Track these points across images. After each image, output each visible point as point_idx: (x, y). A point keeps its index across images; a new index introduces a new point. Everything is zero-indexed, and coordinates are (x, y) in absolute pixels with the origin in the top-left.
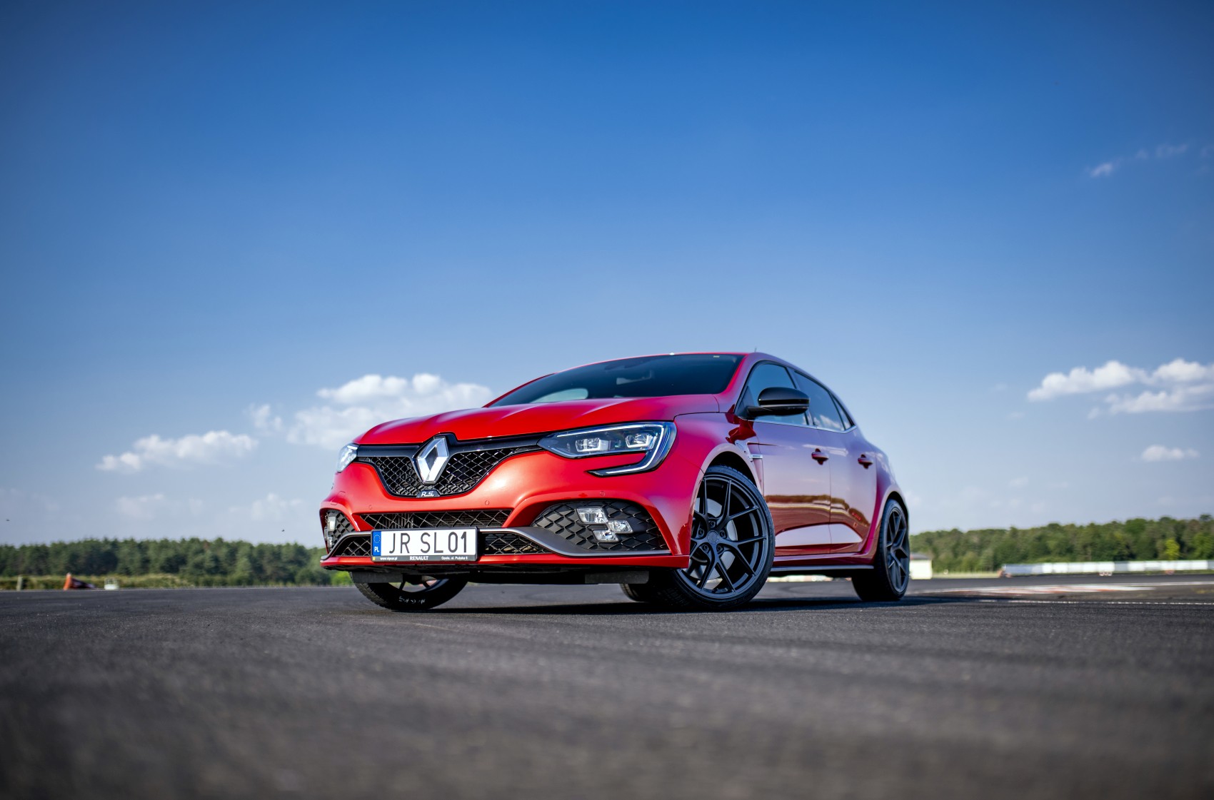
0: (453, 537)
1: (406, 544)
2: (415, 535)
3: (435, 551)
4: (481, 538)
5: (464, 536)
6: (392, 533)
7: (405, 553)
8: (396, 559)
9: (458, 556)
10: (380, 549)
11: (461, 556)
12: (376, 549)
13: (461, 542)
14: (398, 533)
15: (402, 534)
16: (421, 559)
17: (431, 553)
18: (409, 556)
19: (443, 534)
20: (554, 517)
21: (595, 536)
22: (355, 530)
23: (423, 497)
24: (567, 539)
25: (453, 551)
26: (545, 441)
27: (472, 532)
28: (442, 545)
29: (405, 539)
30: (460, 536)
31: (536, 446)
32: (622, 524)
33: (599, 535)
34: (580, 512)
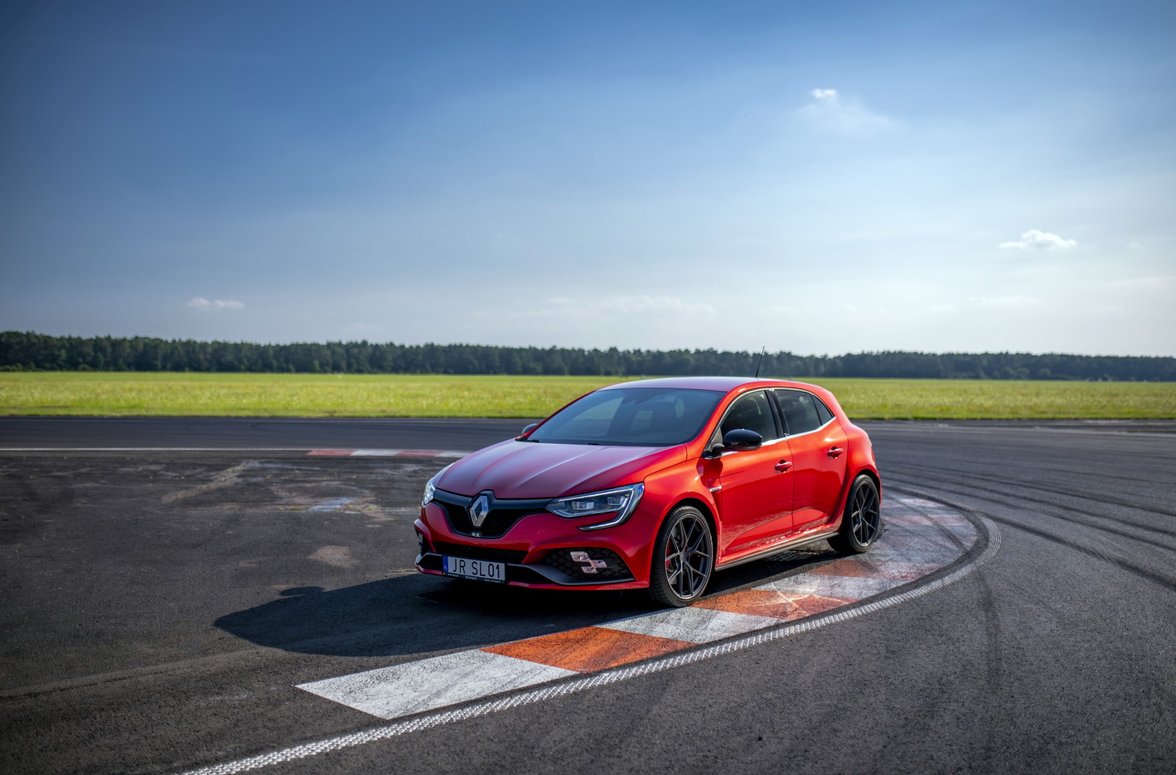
0: (491, 567)
2: (469, 562)
3: (481, 575)
4: (507, 568)
5: (498, 567)
6: (455, 558)
7: (462, 573)
8: (457, 576)
10: (447, 567)
11: (496, 580)
12: (445, 567)
13: (496, 571)
14: (458, 559)
15: (461, 561)
16: (472, 578)
17: (478, 575)
18: (465, 576)
19: (485, 564)
20: (555, 557)
21: (582, 570)
22: (432, 552)
23: (473, 537)
24: (563, 571)
25: (492, 576)
26: (549, 505)
27: (502, 566)
28: (485, 571)
29: (462, 564)
30: (495, 567)
31: (544, 509)
32: (599, 562)
33: (584, 569)
34: (572, 554)
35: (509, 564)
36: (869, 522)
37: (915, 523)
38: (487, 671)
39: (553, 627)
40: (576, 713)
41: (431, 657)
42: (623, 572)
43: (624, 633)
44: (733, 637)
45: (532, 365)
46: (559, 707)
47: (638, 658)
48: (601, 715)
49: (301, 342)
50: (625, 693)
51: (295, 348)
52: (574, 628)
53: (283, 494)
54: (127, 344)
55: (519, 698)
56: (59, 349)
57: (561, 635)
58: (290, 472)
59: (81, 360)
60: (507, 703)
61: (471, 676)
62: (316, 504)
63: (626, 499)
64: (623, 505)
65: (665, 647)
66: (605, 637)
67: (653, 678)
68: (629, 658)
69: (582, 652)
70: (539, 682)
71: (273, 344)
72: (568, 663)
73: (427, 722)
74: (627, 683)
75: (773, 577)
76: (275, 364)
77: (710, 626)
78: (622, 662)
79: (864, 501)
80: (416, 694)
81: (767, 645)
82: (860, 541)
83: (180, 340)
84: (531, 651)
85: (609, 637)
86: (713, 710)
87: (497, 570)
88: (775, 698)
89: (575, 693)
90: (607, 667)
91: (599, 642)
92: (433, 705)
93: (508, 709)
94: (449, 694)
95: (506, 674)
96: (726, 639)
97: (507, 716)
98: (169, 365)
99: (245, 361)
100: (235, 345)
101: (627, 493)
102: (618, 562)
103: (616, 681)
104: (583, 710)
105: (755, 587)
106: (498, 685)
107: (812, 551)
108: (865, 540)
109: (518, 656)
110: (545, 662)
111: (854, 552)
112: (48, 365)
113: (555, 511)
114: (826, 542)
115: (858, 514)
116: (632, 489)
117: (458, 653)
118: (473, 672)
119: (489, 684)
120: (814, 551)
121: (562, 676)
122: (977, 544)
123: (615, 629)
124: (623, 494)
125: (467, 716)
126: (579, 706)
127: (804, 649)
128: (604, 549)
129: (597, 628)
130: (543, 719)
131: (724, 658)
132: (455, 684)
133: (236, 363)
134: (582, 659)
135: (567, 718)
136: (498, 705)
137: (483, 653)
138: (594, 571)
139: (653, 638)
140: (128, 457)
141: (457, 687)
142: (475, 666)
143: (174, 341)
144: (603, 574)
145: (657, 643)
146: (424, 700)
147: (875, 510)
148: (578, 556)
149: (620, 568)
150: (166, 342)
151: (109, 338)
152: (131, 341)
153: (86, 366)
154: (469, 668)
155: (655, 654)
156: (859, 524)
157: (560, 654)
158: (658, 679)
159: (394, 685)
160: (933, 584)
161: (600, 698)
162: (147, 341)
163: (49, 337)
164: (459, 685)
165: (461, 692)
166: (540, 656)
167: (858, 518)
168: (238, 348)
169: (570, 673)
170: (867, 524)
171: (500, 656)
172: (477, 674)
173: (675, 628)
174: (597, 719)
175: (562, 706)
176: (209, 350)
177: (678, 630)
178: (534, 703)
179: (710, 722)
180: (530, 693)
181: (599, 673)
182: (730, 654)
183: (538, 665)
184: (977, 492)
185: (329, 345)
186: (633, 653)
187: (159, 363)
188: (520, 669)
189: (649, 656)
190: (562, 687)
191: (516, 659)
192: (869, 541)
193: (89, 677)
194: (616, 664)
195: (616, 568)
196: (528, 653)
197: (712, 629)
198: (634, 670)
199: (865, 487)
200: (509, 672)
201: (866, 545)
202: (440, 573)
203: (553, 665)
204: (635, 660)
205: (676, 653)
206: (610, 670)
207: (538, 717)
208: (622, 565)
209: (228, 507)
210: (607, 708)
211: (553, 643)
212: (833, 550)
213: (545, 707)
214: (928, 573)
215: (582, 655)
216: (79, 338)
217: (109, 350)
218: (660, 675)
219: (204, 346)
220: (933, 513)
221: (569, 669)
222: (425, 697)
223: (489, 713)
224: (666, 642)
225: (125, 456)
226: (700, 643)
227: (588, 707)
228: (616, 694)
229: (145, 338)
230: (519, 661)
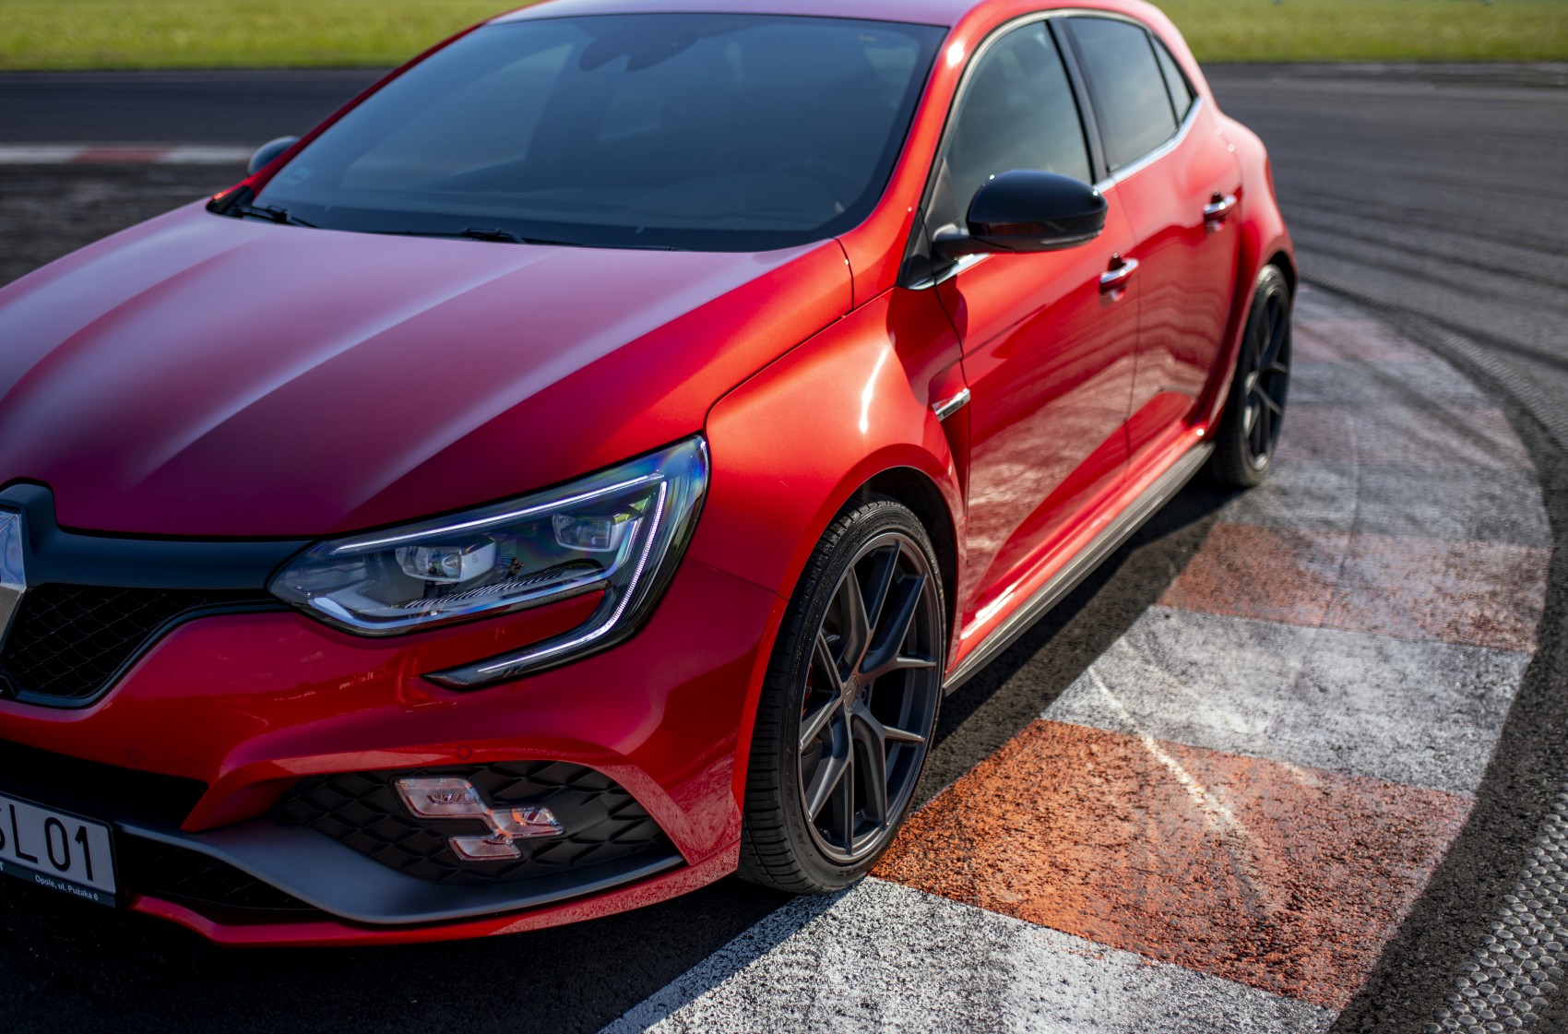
0: (56, 831)
3: (21, 857)
5: (82, 836)
9: (74, 885)
13: (76, 849)
17: (9, 853)
19: (31, 816)
21: (452, 853)
24: (369, 853)
25: (62, 867)
27: (99, 833)
30: (72, 834)
31: (265, 594)
32: (529, 814)
33: (467, 846)
34: (405, 786)
35: (130, 829)
42: (633, 837)
63: (637, 524)
64: (621, 559)
87: (81, 846)
101: (637, 494)
102: (608, 800)
113: (314, 600)
116: (655, 477)
124: (621, 503)
128: (547, 763)
138: (509, 850)
144: (547, 859)
148: (433, 794)
149: (622, 824)
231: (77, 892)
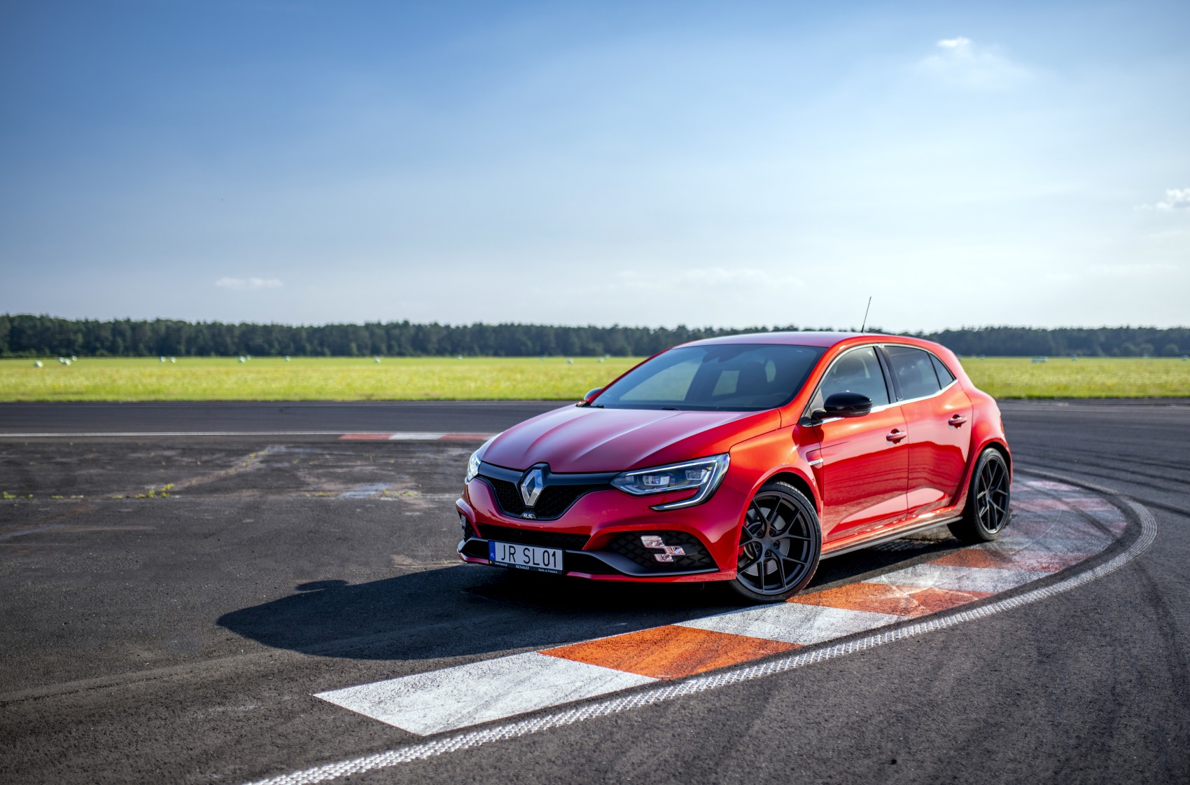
0: (546, 554)
1: (513, 554)
2: (519, 548)
3: (534, 564)
4: (565, 556)
5: (554, 554)
6: (503, 544)
7: (512, 562)
8: (506, 565)
9: (550, 570)
10: (495, 555)
11: (552, 570)
12: (492, 554)
13: (552, 559)
14: (507, 545)
15: (510, 547)
16: (523, 568)
17: (531, 564)
18: (515, 565)
19: (539, 551)
20: (622, 542)
21: (654, 558)
22: (477, 537)
23: (525, 518)
24: (632, 560)
25: (547, 565)
26: (616, 480)
27: (559, 553)
28: (539, 559)
29: (512, 551)
30: (551, 554)
31: (609, 484)
32: (676, 549)
33: (658, 557)
34: (643, 538)
35: (568, 551)
36: (998, 505)
37: (1048, 507)
38: (546, 678)
39: (625, 627)
40: (658, 728)
41: (477, 661)
42: (704, 560)
43: (712, 632)
44: (845, 637)
45: (591, 345)
46: (636, 721)
47: (732, 662)
48: (690, 732)
49: (336, 322)
50: (718, 704)
51: (330, 329)
52: (651, 626)
53: (311, 480)
54: (148, 327)
55: (586, 710)
56: (76, 333)
57: (635, 635)
58: (320, 457)
59: (98, 345)
60: (571, 717)
61: (527, 683)
62: (348, 490)
63: (709, 473)
64: (705, 481)
65: (763, 649)
66: (689, 638)
67: (752, 686)
68: (720, 662)
69: (661, 655)
70: (611, 691)
71: (306, 325)
72: (646, 668)
73: (473, 739)
74: (720, 692)
75: (886, 568)
76: (308, 347)
77: (817, 624)
78: (711, 667)
79: (992, 479)
80: (460, 704)
81: (889, 646)
82: (987, 527)
83: (205, 323)
84: (600, 654)
85: (693, 637)
86: (830, 725)
88: (908, 711)
89: (655, 704)
90: (694, 674)
91: (682, 644)
92: (479, 720)
93: (573, 724)
94: (500, 705)
95: (569, 681)
96: (837, 639)
97: (572, 732)
98: (193, 350)
99: (276, 344)
100: (265, 327)
101: (709, 465)
102: (699, 548)
103: (706, 690)
104: (667, 725)
105: (865, 579)
106: (560, 695)
107: (928, 540)
108: (993, 527)
109: (583, 660)
110: (617, 667)
111: (981, 540)
112: (63, 351)
113: (622, 487)
114: (947, 528)
115: (985, 495)
116: (715, 461)
117: (511, 657)
118: (529, 678)
119: (549, 693)
120: (930, 540)
121: (639, 684)
122: (1127, 530)
123: (700, 628)
124: (705, 467)
125: (523, 732)
126: (661, 720)
127: (936, 652)
128: (681, 533)
129: (679, 627)
130: (617, 737)
131: (838, 663)
132: (507, 694)
133: (266, 346)
134: (662, 663)
135: (647, 735)
136: (560, 719)
137: (541, 656)
138: (670, 559)
139: (747, 638)
140: (140, 442)
141: (510, 697)
142: (531, 671)
143: (199, 323)
144: (681, 562)
145: (754, 644)
146: (469, 713)
147: (1004, 490)
148: (649, 541)
149: (702, 556)
150: (190, 325)
151: (128, 321)
152: (152, 324)
153: (105, 352)
154: (524, 674)
155: (751, 658)
156: (986, 506)
157: (635, 657)
158: (757, 687)
159: (433, 695)
160: (1083, 575)
161: (687, 711)
162: (169, 323)
163: (64, 321)
164: (512, 694)
165: (515, 703)
166: (610, 660)
167: (985, 500)
168: (268, 330)
169: (649, 680)
170: (995, 506)
171: (562, 660)
172: (534, 680)
173: (773, 627)
174: (685, 736)
175: (640, 720)
176: (237, 333)
177: (777, 630)
178: (606, 717)
179: (828, 740)
180: (601, 703)
181: (683, 680)
182: (844, 657)
183: (608, 670)
184: (1117, 474)
185: (368, 327)
186: (725, 656)
187: (183, 348)
188: (586, 675)
189: (744, 659)
190: (639, 696)
191: (581, 664)
192: (998, 528)
193: (69, 683)
194: (704, 670)
195: (695, 555)
196: (596, 656)
197: (818, 628)
198: (727, 676)
199: (993, 462)
200: (573, 678)
201: (994, 531)
202: (486, 562)
203: (627, 671)
204: (727, 665)
205: (777, 656)
206: (698, 676)
207: (611, 733)
208: (702, 552)
209: (248, 494)
210: (697, 722)
211: (626, 645)
212: (954, 538)
213: (619, 722)
214: (1074, 563)
215: (661, 659)
216: (97, 322)
217: (129, 334)
218: (759, 683)
219: (231, 328)
220: (1067, 497)
221: (646, 675)
222: (471, 709)
223: (549, 728)
224: (764, 643)
225: (137, 441)
226: (806, 644)
227: (673, 721)
228: (707, 705)
229: (167, 321)
230: (585, 665)
231: (551, 572)
